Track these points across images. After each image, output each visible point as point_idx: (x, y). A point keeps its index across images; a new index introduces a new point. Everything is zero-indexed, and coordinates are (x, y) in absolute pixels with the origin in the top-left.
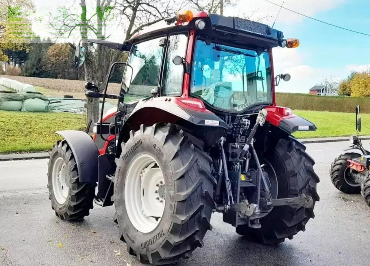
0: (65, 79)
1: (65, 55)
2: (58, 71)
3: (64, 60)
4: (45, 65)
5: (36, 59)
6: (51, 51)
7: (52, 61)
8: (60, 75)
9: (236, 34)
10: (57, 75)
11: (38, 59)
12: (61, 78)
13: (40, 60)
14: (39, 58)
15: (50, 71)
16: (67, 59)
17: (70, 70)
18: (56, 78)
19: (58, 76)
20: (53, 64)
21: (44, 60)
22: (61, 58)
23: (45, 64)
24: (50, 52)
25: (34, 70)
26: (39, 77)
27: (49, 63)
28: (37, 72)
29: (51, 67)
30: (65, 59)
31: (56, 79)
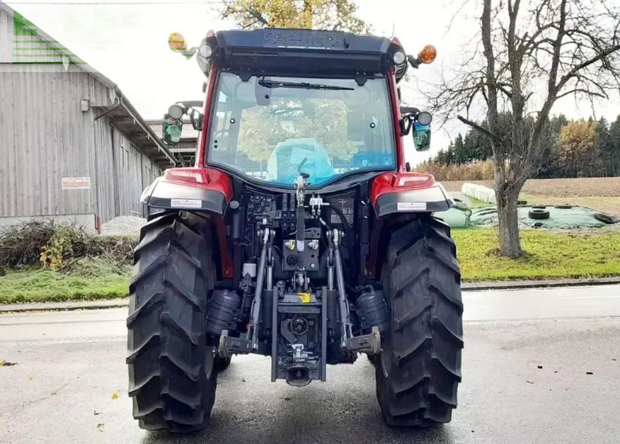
0: (590, 176)
1: (589, 138)
2: (577, 166)
3: (586, 147)
4: (556, 159)
5: (542, 151)
6: (564, 135)
7: (567, 152)
8: (580, 172)
9: (277, 55)
10: (576, 172)
11: (545, 150)
12: (584, 176)
13: (548, 151)
14: (545, 148)
15: (563, 167)
16: (591, 144)
17: (596, 163)
18: (575, 177)
19: (578, 173)
20: (568, 155)
21: (553, 151)
22: (581, 145)
23: (557, 156)
24: (563, 137)
25: (540, 168)
26: (548, 178)
27: (562, 155)
28: (544, 170)
29: (565, 160)
30: (588, 146)
31: (575, 179)
